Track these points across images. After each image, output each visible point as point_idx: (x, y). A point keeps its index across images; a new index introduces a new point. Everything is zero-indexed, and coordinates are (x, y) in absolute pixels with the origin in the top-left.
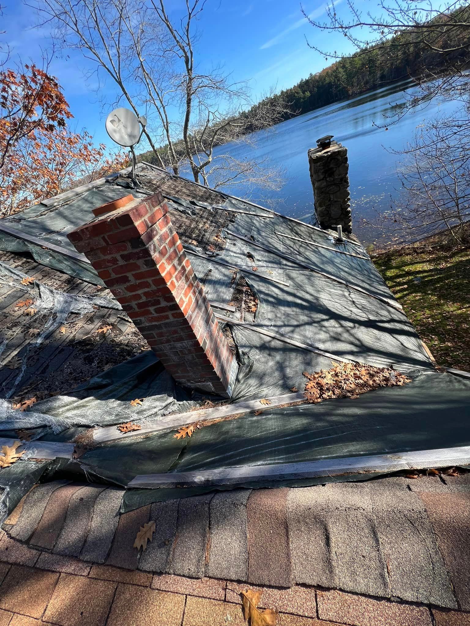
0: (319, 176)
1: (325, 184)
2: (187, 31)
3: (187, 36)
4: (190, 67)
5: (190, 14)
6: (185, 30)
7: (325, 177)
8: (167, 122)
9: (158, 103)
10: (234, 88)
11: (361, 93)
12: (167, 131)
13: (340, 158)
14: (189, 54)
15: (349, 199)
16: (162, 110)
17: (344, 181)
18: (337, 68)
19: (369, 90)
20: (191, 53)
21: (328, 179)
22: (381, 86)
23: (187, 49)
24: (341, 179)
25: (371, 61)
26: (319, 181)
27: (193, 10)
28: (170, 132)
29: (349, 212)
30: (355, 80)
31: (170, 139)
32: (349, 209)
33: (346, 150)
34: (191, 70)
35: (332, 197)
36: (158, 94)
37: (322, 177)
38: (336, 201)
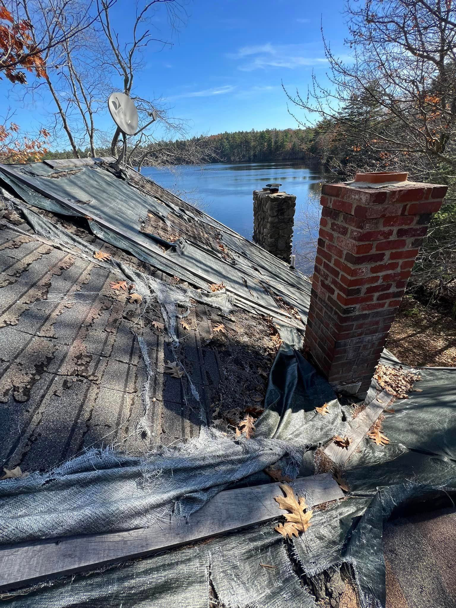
0: (273, 213)
1: (277, 220)
2: (131, 56)
3: (130, 60)
4: (128, 87)
5: (136, 44)
6: (128, 56)
7: (277, 215)
8: (92, 129)
9: (83, 106)
10: (171, 121)
11: (240, 162)
12: (91, 137)
13: (290, 202)
14: (129, 76)
15: (292, 236)
16: (87, 115)
17: (291, 221)
18: (222, 138)
19: (245, 162)
20: (132, 76)
21: (280, 217)
22: (254, 162)
23: (128, 71)
24: (289, 219)
25: (247, 142)
26: (273, 217)
27: (139, 41)
28: (94, 138)
29: (291, 246)
30: (236, 151)
31: (94, 145)
32: (291, 244)
33: (295, 198)
34: (129, 89)
35: (281, 231)
36: (85, 99)
37: (275, 214)
38: (283, 236)
